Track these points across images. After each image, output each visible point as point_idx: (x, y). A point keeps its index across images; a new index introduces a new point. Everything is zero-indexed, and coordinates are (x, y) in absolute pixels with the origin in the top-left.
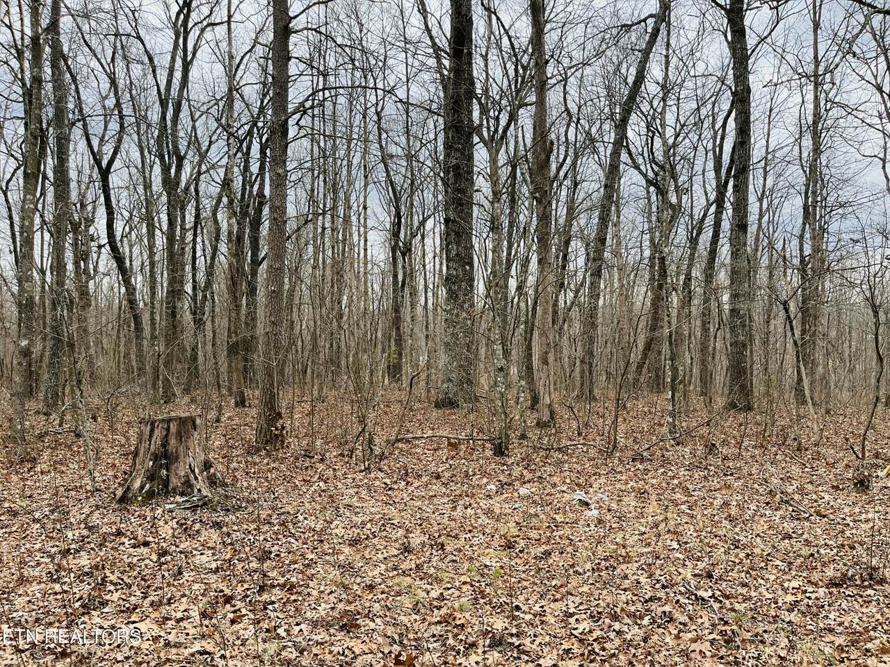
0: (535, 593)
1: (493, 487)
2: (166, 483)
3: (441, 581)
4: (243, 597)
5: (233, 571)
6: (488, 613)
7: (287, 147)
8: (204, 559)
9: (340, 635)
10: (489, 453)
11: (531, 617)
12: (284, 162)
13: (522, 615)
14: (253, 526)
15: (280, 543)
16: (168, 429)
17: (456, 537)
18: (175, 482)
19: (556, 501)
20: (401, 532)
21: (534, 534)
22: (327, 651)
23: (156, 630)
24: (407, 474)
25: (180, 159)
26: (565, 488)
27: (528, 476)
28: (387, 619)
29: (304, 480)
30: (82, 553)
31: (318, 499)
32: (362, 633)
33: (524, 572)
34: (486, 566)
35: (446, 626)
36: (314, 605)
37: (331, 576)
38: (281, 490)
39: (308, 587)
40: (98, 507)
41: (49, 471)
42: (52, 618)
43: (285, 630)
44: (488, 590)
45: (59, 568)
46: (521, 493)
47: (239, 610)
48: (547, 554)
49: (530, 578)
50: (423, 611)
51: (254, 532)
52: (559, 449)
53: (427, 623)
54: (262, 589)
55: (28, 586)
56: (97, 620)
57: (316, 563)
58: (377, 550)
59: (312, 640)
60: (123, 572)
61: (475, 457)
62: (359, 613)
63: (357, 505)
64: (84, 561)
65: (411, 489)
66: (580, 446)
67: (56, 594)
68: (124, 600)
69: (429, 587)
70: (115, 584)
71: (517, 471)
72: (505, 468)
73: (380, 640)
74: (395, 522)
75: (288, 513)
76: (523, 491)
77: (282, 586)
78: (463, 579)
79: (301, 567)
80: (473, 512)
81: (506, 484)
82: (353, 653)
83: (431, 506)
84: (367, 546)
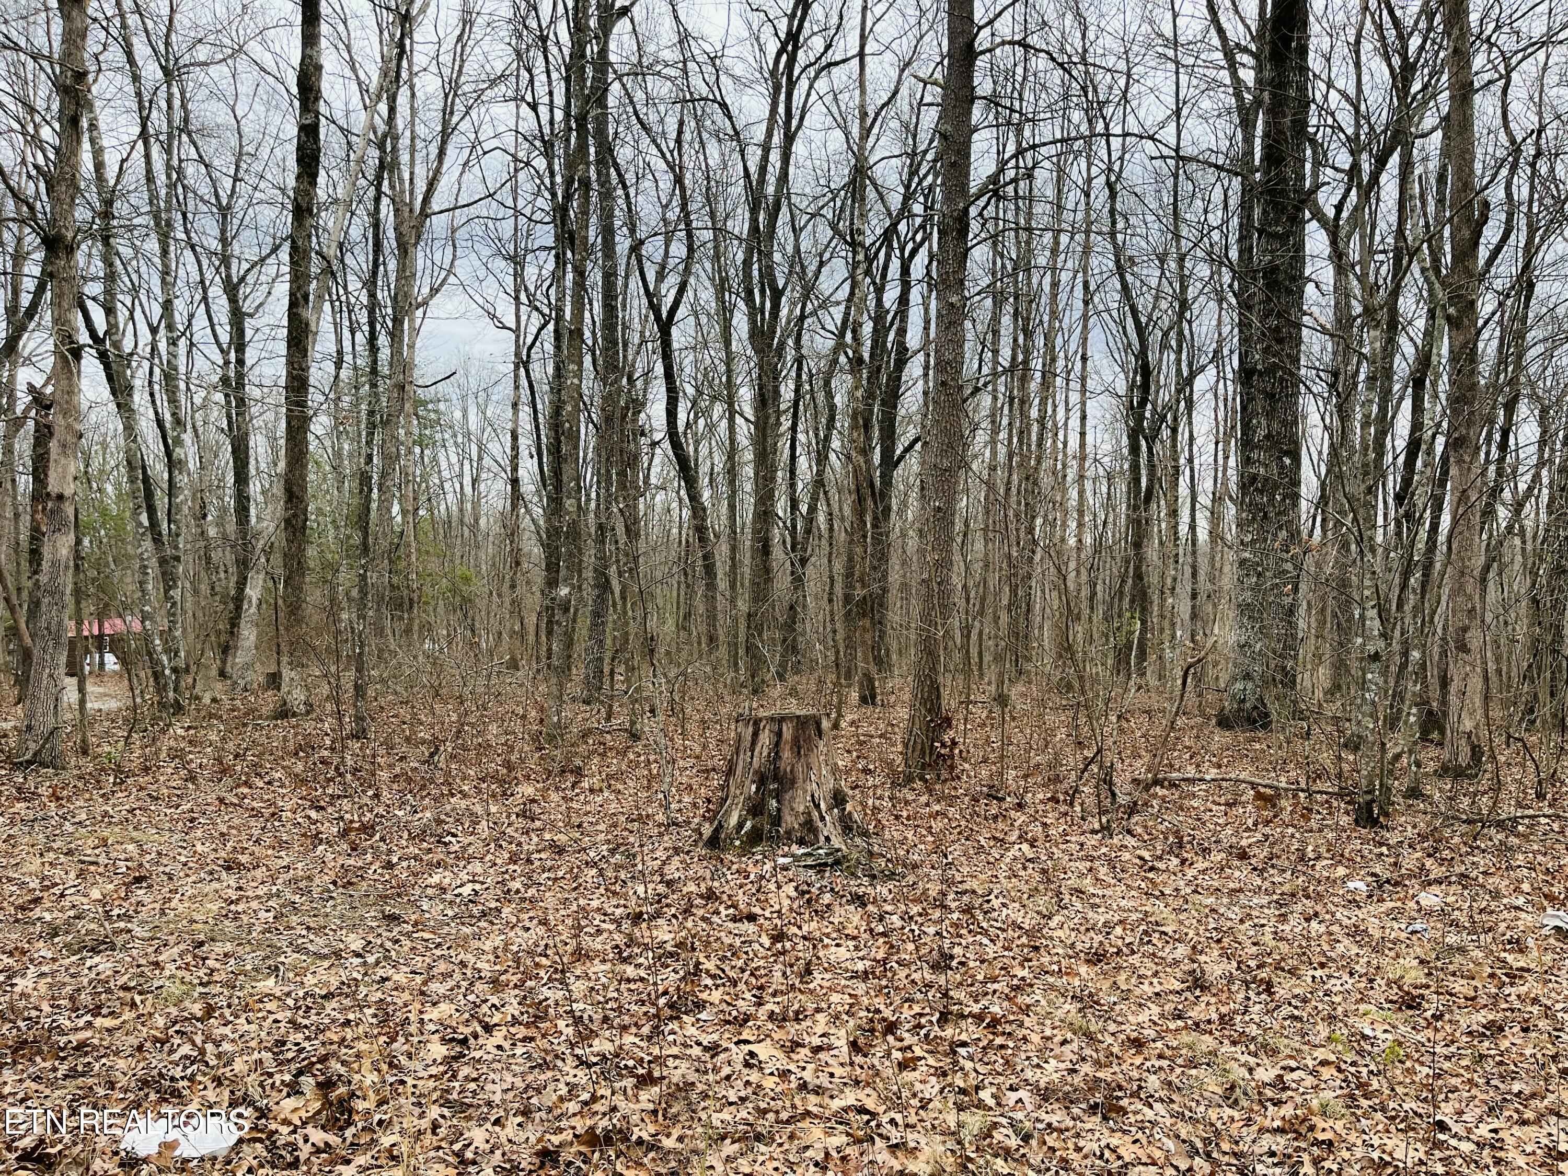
0: (1477, 1102)
1: (1361, 886)
2: (777, 820)
3: (1275, 1052)
4: (915, 1027)
5: (891, 980)
6: (1380, 1127)
7: (965, 256)
8: (841, 954)
9: (1094, 1122)
10: (1345, 820)
11: (1473, 1147)
12: (962, 282)
13: (1453, 1142)
14: (915, 909)
15: (964, 943)
16: (779, 734)
17: (1292, 972)
18: (790, 821)
19: (1503, 926)
20: (1182, 951)
21: (1459, 986)
22: (1070, 1145)
23: (783, 1063)
24: (1181, 846)
25: (777, 295)
26: (1520, 901)
27: (1437, 871)
28: (1176, 1107)
29: (994, 838)
30: (660, 921)
31: (1022, 873)
32: (1131, 1125)
33: (1448, 1058)
34: (1365, 1037)
35: (1295, 1139)
36: (1036, 1061)
37: (1060, 1013)
38: (955, 851)
39: (1021, 1025)
40: (677, 851)
41: (601, 790)
42: (627, 1019)
43: (993, 1096)
44: (1375, 1085)
45: (631, 941)
46: (1422, 903)
47: (909, 1047)
48: (1495, 1029)
49: (1462, 1071)
50: (1245, 1103)
51: (920, 920)
52: (1500, 825)
53: (1255, 1128)
54: (944, 1019)
55: (588, 964)
56: (691, 1031)
57: (1031, 986)
58: (1139, 977)
59: (1042, 1121)
60: (723, 959)
61: (1313, 824)
62: (1120, 1088)
63: (1092, 890)
64: (664, 933)
65: (1190, 873)
66: (1543, 820)
67: (629, 981)
68: (729, 1004)
69: (1252, 1061)
70: (713, 977)
71: (1410, 860)
72: (1384, 850)
73: (1170, 1144)
74: (1169, 929)
75: (974, 892)
76: (1430, 899)
77: (979, 1018)
78: (1321, 1054)
79: (1007, 991)
80: (1322, 929)
81: (1388, 882)
82: (1119, 1158)
83: (1236, 909)
84: (1118, 968)
